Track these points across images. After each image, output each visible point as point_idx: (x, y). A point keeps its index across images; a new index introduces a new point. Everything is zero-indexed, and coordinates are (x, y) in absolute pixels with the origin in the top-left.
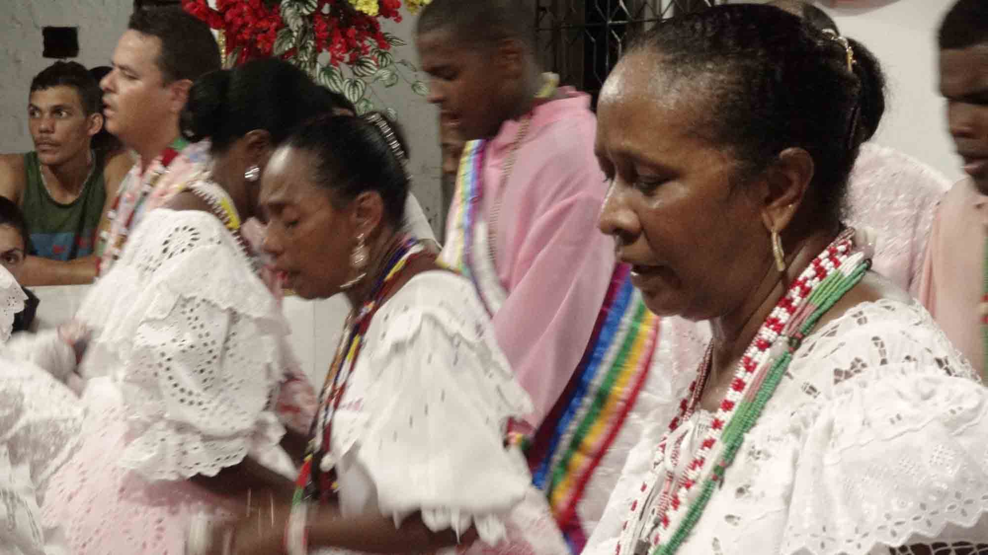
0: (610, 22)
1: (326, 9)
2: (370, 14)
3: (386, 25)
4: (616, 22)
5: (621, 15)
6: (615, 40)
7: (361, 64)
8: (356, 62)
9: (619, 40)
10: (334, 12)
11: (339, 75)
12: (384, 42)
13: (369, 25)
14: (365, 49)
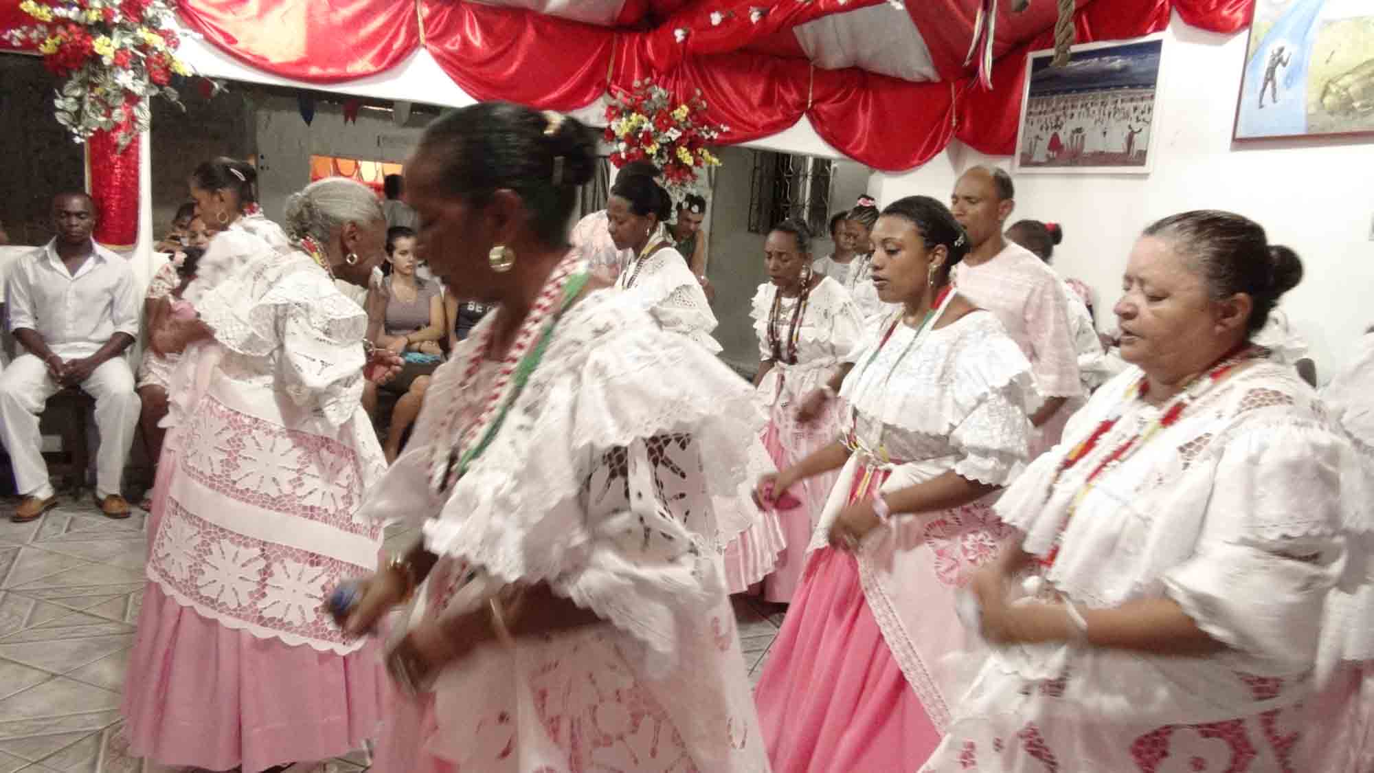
1: (671, 162)
3: (696, 170)
5: (790, 173)
7: (684, 185)
8: (683, 185)
10: (674, 162)
12: (694, 177)
13: (688, 170)
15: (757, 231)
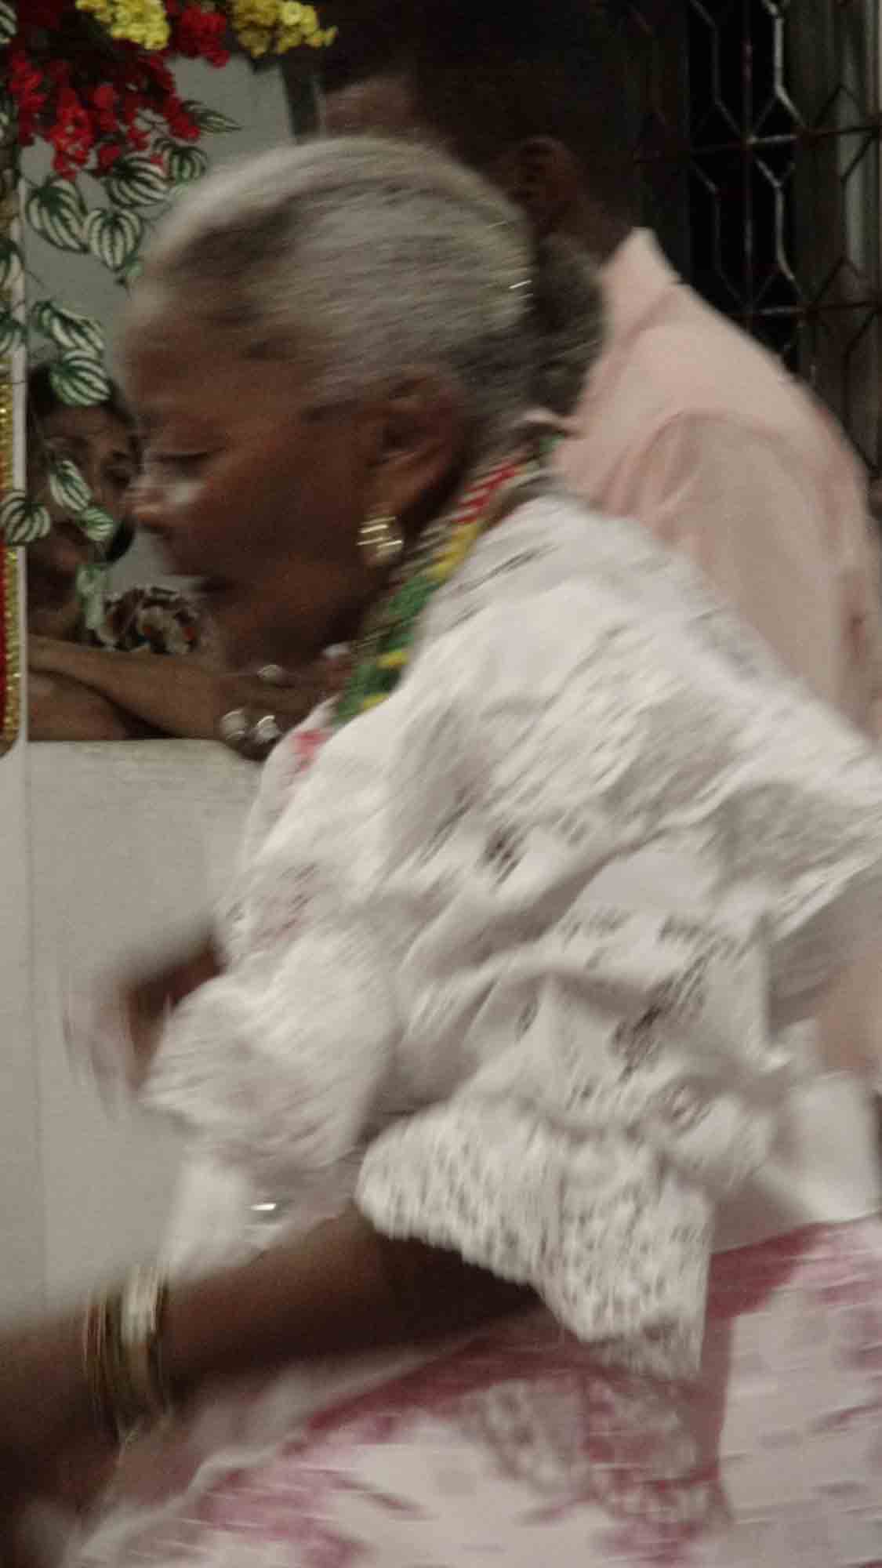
0: (753, 140)
2: (149, 45)
4: (767, 140)
6: (767, 183)
7: (128, 174)
8: (116, 169)
9: (776, 184)
10: (59, 44)
11: (74, 206)
12: (185, 122)
14: (136, 138)
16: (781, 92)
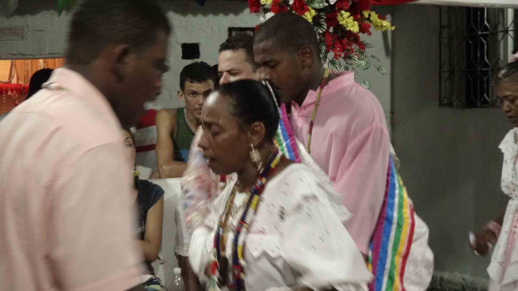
0: (480, 33)
1: (331, 30)
2: (355, 32)
3: (363, 37)
4: (483, 33)
5: (486, 29)
6: (483, 42)
7: (350, 58)
8: (347, 57)
10: (335, 31)
11: (338, 64)
12: (362, 46)
13: (354, 38)
14: (352, 50)
15: (450, 105)
16: (486, 23)
